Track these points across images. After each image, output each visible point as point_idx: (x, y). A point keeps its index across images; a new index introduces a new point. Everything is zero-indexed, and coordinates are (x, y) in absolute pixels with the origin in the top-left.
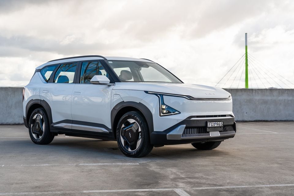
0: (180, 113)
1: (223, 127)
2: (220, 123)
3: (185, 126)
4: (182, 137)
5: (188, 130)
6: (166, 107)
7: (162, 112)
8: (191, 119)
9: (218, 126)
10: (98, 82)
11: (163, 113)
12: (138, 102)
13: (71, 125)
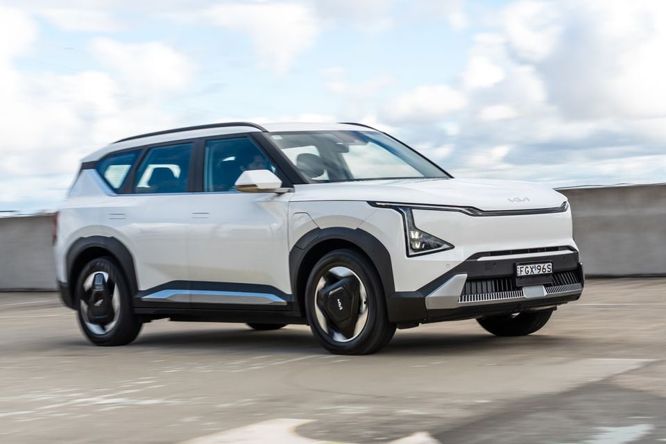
0: (452, 247)
1: (553, 275)
2: (546, 265)
3: (465, 276)
4: (461, 301)
5: (474, 285)
6: (420, 235)
7: (411, 248)
8: (478, 260)
9: (541, 272)
10: (255, 185)
11: (415, 250)
12: (355, 228)
13: (188, 292)
